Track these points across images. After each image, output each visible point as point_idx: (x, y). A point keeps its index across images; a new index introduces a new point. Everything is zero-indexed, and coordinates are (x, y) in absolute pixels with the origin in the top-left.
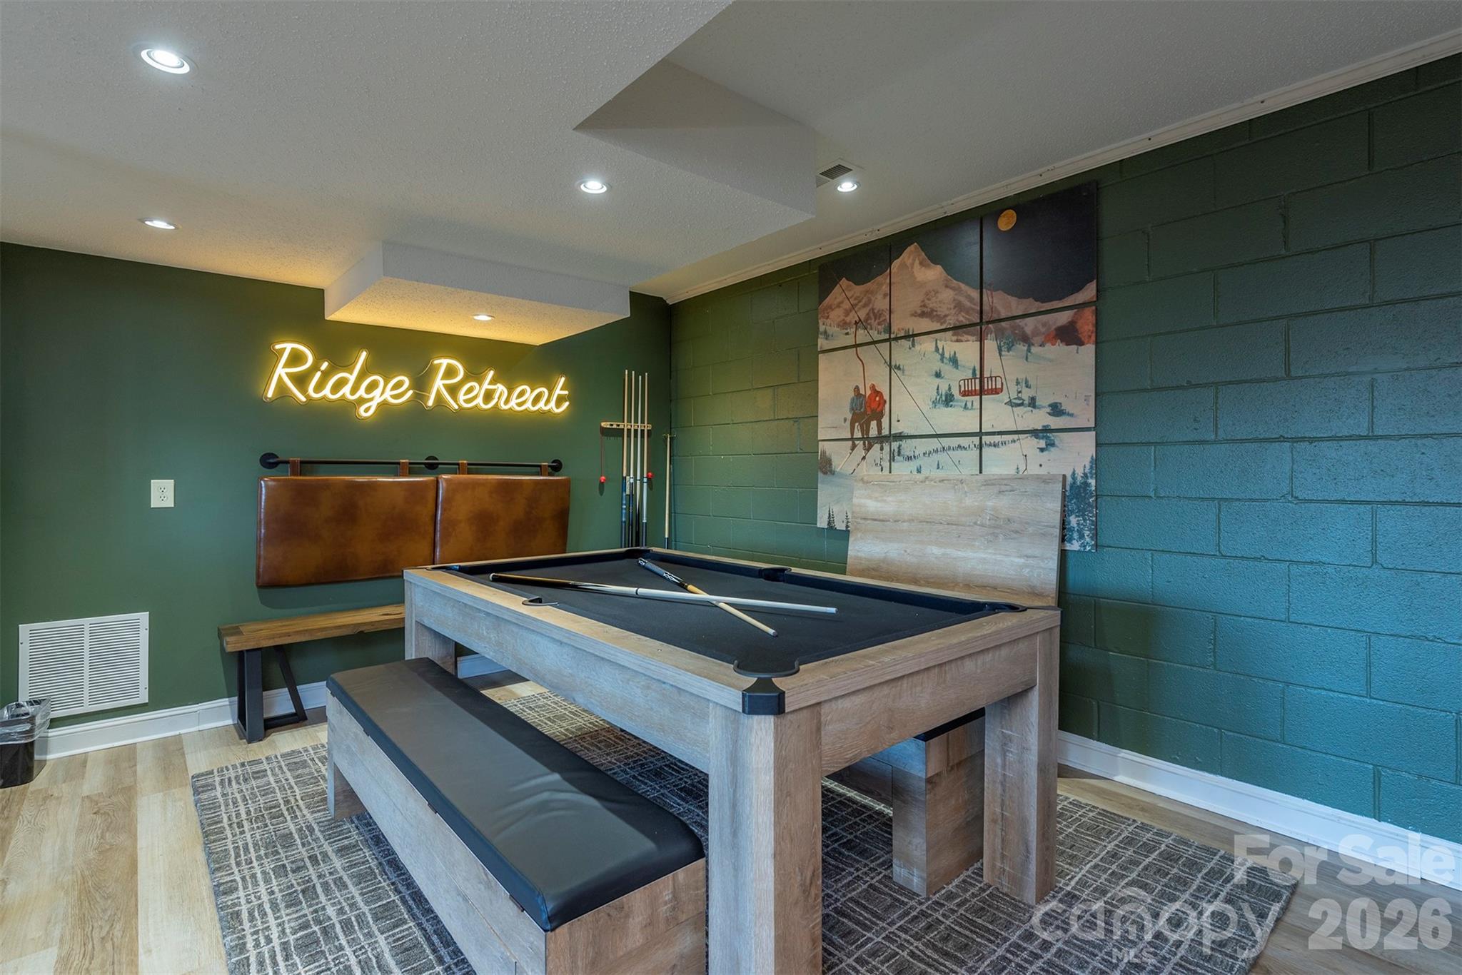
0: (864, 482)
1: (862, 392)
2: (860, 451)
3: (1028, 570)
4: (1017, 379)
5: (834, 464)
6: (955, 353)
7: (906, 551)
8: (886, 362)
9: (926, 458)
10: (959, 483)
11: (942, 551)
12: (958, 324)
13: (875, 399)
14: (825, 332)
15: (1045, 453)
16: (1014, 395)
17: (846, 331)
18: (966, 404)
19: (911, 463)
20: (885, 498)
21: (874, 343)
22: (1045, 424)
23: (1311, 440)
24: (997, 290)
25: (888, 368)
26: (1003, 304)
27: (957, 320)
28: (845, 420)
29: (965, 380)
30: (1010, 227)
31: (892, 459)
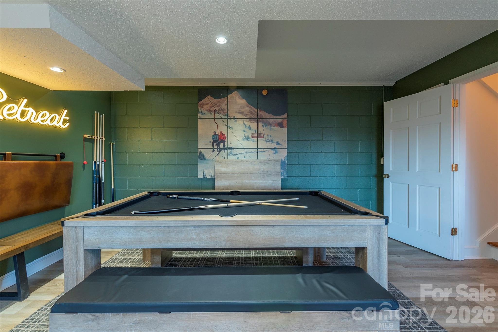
0: (219, 162)
1: (217, 133)
2: (216, 152)
3: (274, 184)
4: (268, 135)
5: (205, 156)
6: (250, 125)
7: (237, 182)
8: (226, 125)
9: (240, 155)
10: (252, 162)
11: (249, 181)
12: (251, 117)
13: (222, 136)
14: (201, 112)
15: (275, 154)
16: (267, 139)
17: (211, 113)
18: (253, 140)
19: (235, 156)
20: (228, 167)
21: (222, 118)
22: (275, 147)
23: (326, 153)
24: (262, 110)
25: (227, 127)
26: (265, 115)
27: (251, 116)
28: (210, 142)
29: (253, 133)
30: (266, 94)
31: (228, 155)
